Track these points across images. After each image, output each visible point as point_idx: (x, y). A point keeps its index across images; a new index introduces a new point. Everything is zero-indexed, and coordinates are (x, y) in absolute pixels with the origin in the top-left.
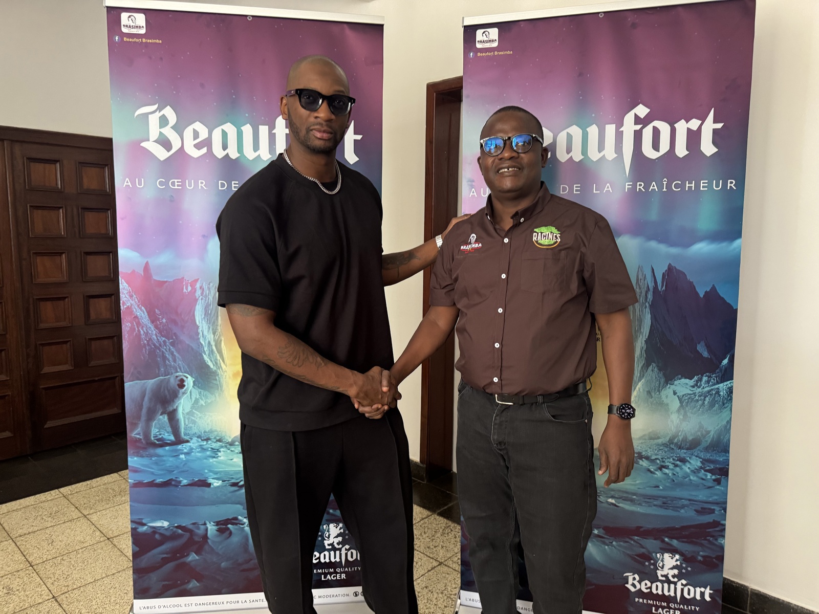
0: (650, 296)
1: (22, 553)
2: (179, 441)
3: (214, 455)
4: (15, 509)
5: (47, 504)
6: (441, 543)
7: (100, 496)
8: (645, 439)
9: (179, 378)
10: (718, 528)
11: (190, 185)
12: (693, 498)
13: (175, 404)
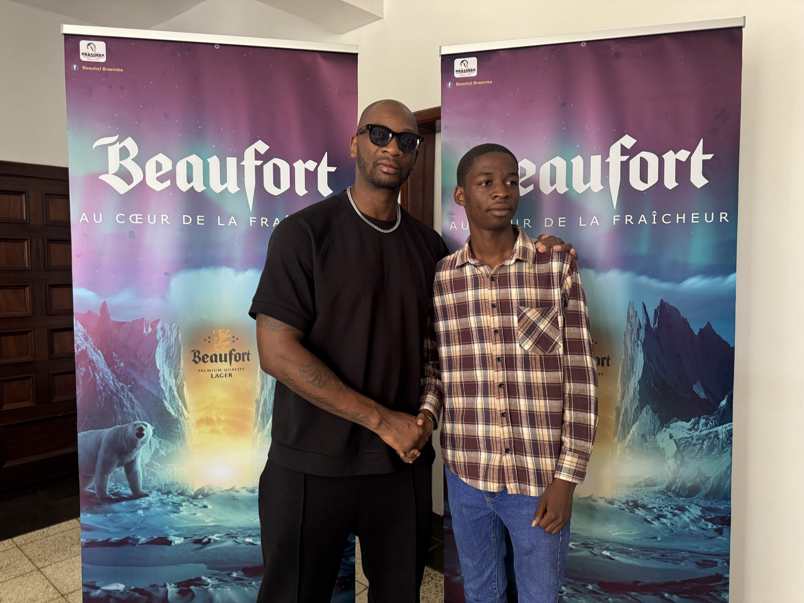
0: (642, 334)
2: (137, 494)
3: (175, 510)
7: (57, 546)
8: (641, 487)
9: (137, 427)
10: (721, 582)
11: (151, 221)
12: (693, 549)
13: (133, 455)
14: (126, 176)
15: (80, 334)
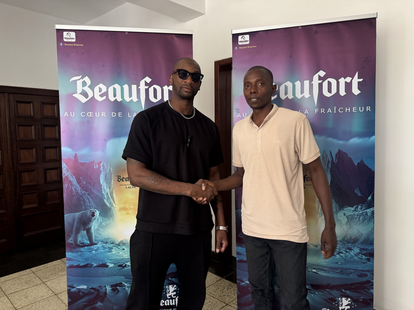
0: (330, 166)
1: (11, 303)
2: (92, 244)
3: (110, 251)
4: (8, 279)
5: (24, 277)
6: (227, 294)
7: (52, 272)
9: (92, 212)
10: (369, 284)
11: (97, 115)
12: (356, 269)
13: (90, 225)
14: (85, 94)
15: (65, 169)
